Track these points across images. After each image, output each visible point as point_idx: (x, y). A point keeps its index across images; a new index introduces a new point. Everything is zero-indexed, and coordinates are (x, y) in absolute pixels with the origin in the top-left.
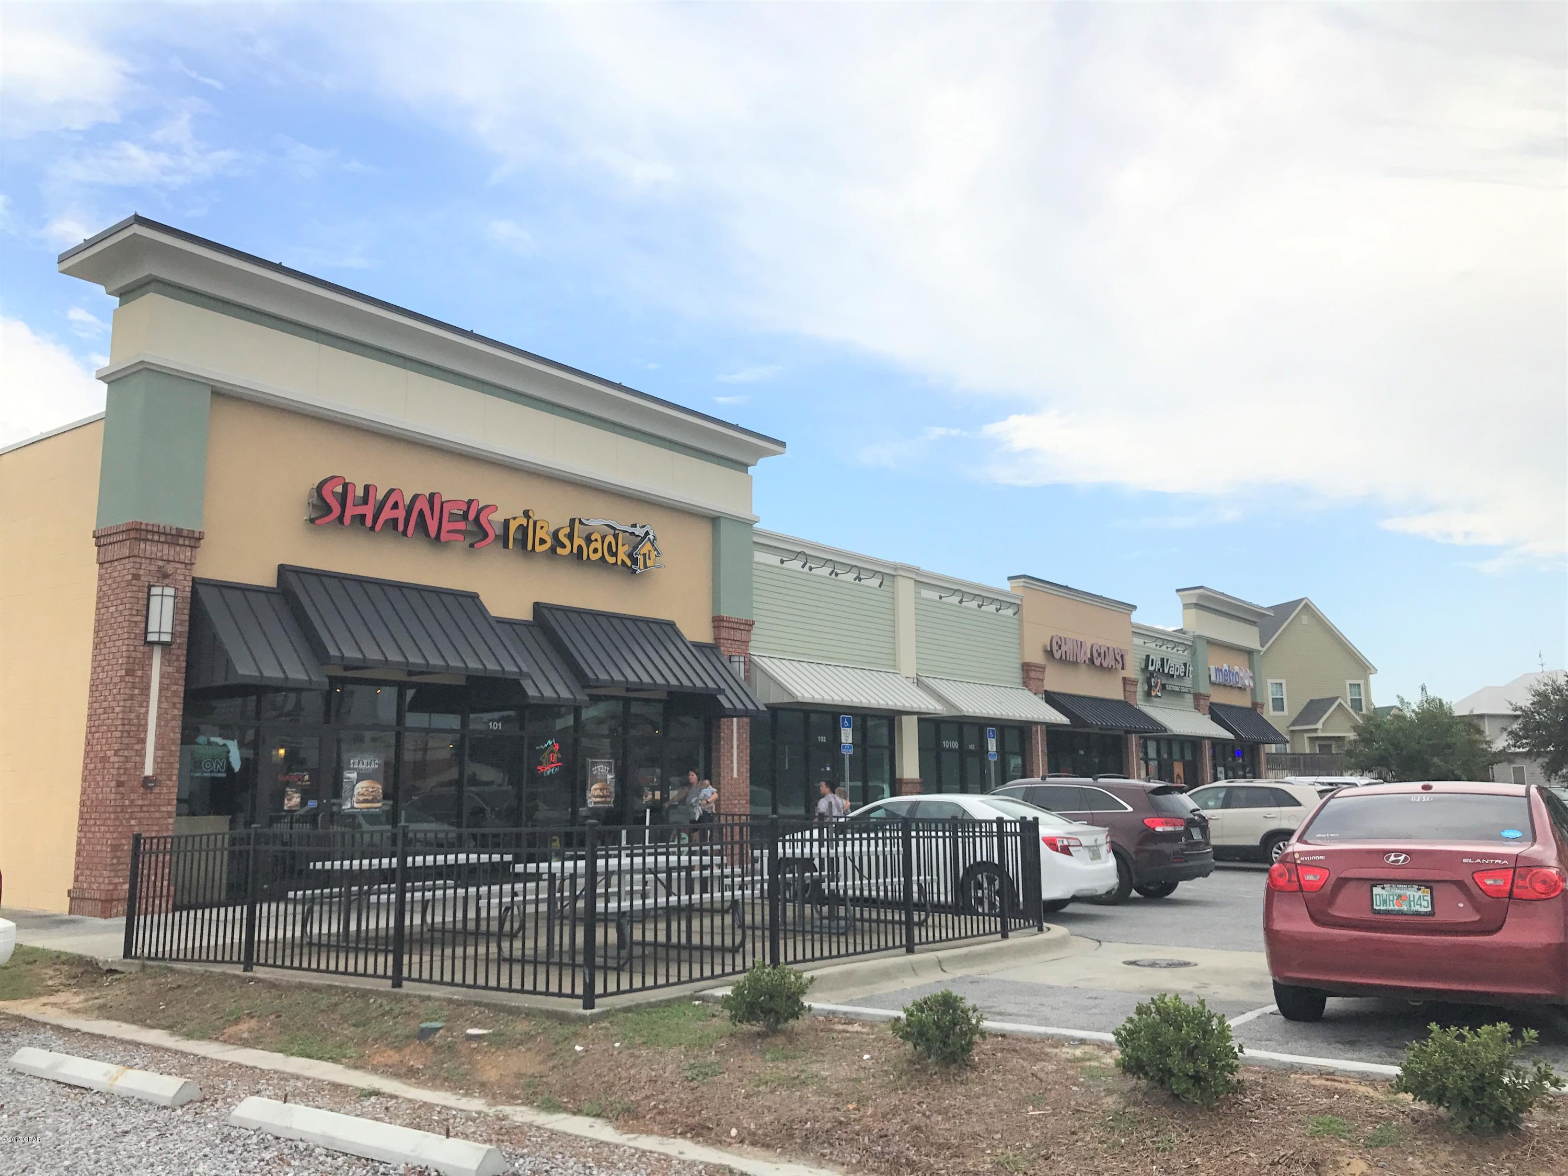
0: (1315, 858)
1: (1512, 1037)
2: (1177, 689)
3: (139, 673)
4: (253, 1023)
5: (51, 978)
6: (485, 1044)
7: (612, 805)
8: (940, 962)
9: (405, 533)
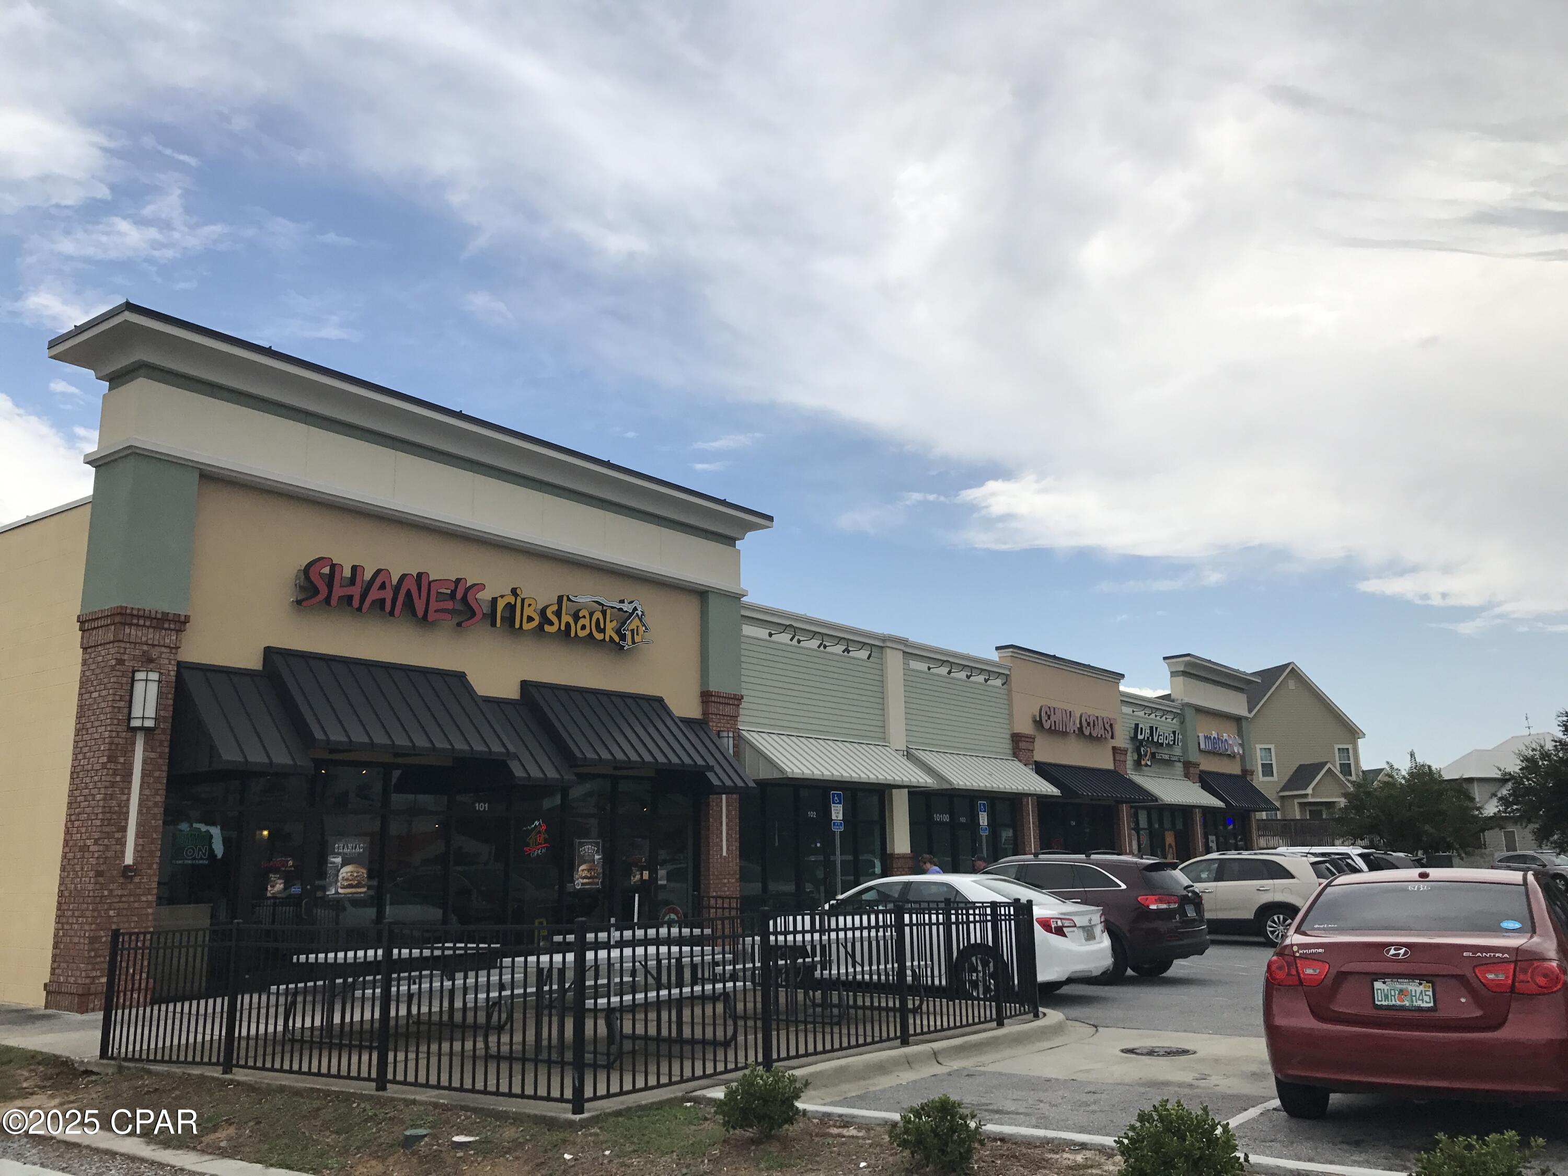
0: (1314, 951)
1: (1521, 1146)
2: (1167, 757)
3: (122, 760)
4: (231, 1131)
5: (26, 1080)
6: (472, 1152)
7: (600, 886)
8: (935, 1054)
9: (392, 613)
